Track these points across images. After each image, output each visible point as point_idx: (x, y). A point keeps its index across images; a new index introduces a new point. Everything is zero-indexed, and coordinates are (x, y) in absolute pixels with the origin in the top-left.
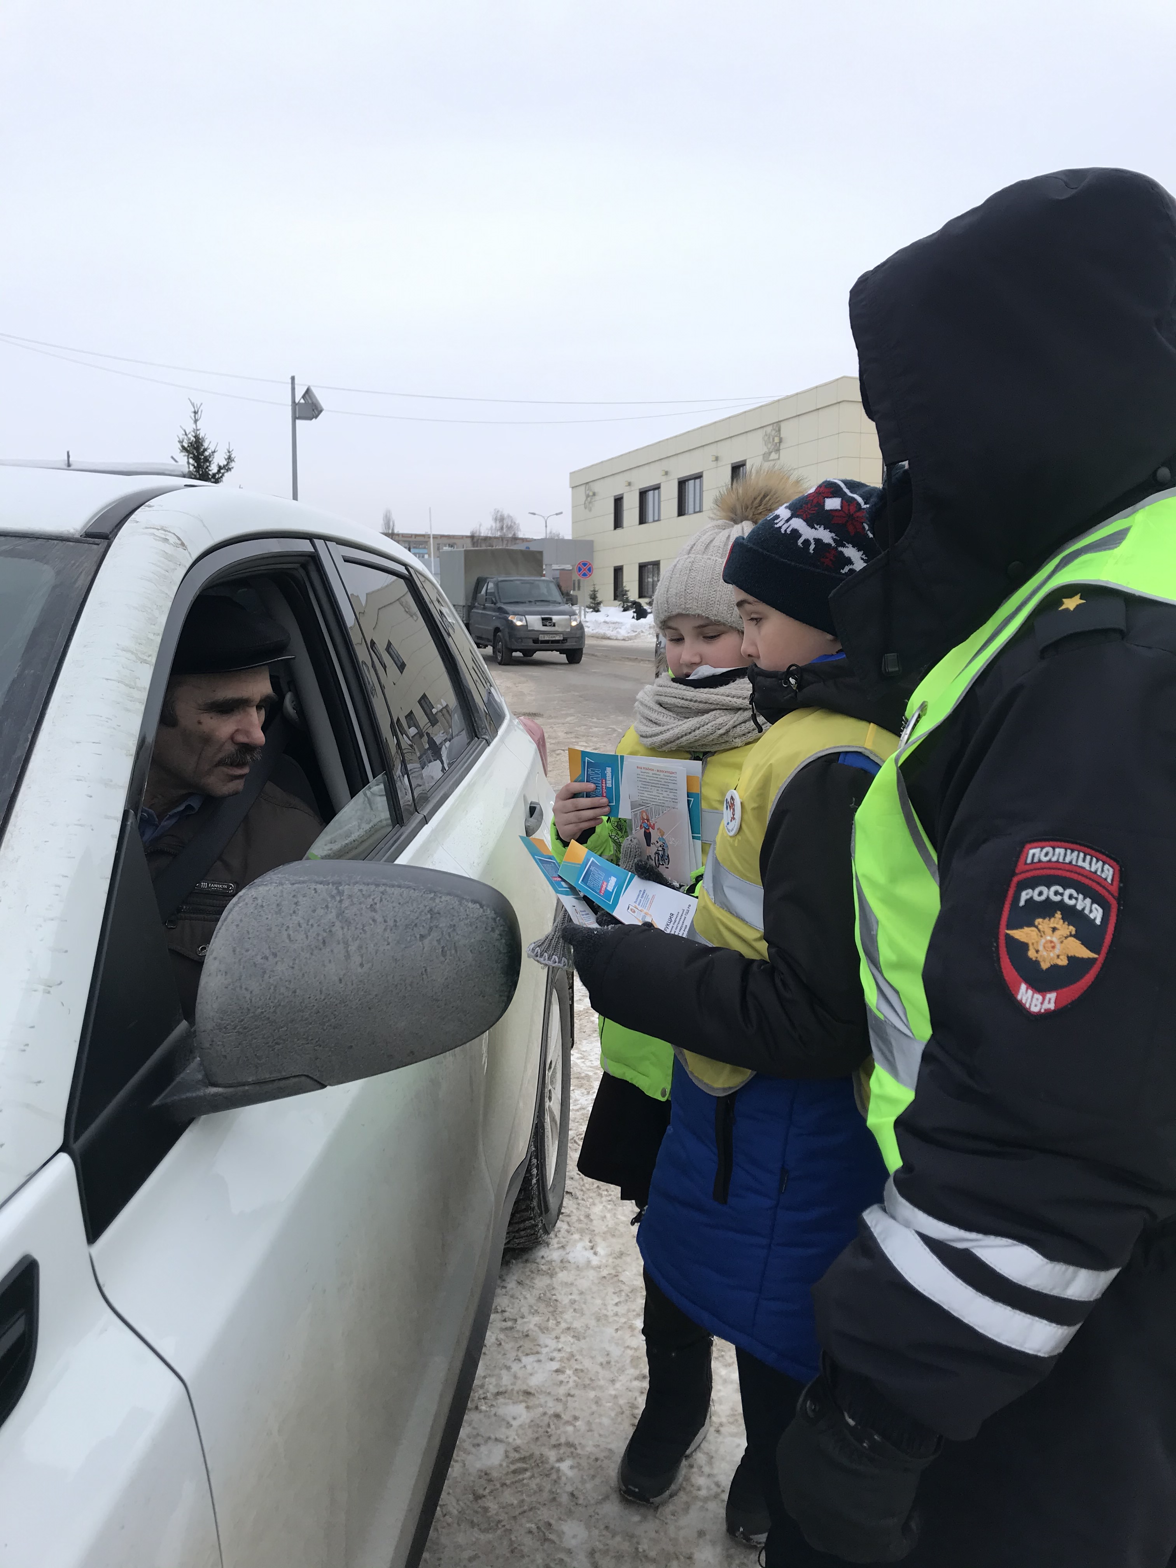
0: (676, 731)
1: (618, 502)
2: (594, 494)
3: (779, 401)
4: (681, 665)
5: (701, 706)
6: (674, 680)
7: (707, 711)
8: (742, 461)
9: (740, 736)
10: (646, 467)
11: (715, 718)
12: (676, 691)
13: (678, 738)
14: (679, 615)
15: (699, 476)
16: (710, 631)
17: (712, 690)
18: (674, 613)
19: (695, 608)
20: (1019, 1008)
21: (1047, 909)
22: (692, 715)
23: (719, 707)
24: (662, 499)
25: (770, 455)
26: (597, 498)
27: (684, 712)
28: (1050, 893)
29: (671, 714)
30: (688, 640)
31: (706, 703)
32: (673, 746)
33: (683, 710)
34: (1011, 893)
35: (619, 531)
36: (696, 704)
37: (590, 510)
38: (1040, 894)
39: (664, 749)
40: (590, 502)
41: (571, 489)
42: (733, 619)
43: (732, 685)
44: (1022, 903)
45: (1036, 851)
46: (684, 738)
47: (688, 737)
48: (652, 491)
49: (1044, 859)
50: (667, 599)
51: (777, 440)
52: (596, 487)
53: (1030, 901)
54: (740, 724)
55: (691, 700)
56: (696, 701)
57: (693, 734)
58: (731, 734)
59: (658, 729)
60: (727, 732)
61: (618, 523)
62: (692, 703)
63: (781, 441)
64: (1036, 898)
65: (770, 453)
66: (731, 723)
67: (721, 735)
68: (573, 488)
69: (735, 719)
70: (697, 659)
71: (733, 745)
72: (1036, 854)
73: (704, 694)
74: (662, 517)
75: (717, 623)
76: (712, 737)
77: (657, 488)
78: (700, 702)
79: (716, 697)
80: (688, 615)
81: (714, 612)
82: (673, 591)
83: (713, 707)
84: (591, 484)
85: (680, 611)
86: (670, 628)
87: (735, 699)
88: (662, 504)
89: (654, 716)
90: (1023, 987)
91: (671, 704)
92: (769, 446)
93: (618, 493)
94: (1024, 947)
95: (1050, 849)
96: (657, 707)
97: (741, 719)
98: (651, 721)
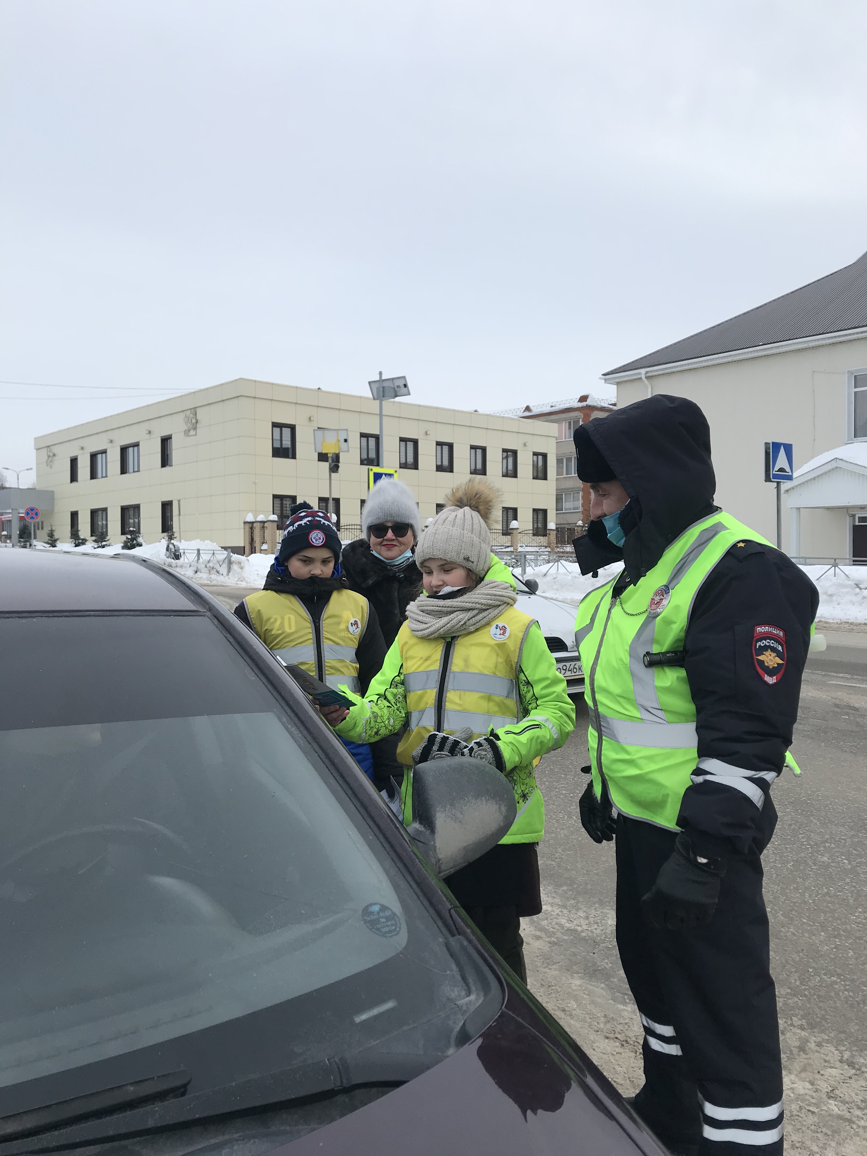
0: (437, 626)
1: (74, 462)
2: (54, 455)
3: (194, 392)
4: (432, 587)
5: (449, 609)
6: (428, 597)
7: (452, 612)
8: (169, 435)
9: (472, 625)
10: (96, 436)
11: (457, 616)
12: (433, 603)
13: (438, 631)
14: (430, 559)
15: (136, 445)
16: (447, 567)
17: (454, 600)
18: (427, 558)
19: (438, 554)
20: (766, 683)
21: (766, 648)
22: (443, 615)
23: (459, 609)
24: (108, 460)
25: (189, 432)
26: (56, 458)
27: (439, 614)
28: (765, 643)
29: (431, 616)
30: (435, 573)
31: (451, 607)
32: (436, 635)
33: (438, 613)
34: (754, 644)
35: (74, 484)
36: (446, 609)
37: (51, 467)
38: (763, 643)
39: (430, 637)
40: (51, 461)
41: (35, 451)
42: (460, 560)
43: (465, 596)
44: (757, 647)
45: (759, 628)
46: (442, 630)
47: (444, 628)
48: (100, 455)
49: (763, 631)
50: (423, 550)
51: (194, 421)
52: (55, 450)
53: (760, 646)
54: (472, 618)
55: (442, 607)
56: (445, 607)
57: (446, 626)
58: (467, 624)
59: (426, 626)
60: (465, 623)
61: (74, 478)
62: (444, 608)
63: (197, 422)
64: (762, 645)
65: (189, 431)
66: (467, 618)
67: (462, 625)
68: (37, 449)
69: (468, 615)
70: (441, 583)
71: (469, 631)
72: (759, 629)
73: (448, 602)
74: (108, 475)
75: (451, 563)
76: (457, 627)
77: (104, 452)
78: (448, 607)
79: (457, 603)
80: (435, 558)
81: (449, 557)
82: (426, 546)
83: (455, 609)
84: (51, 447)
85: (430, 556)
86: (426, 567)
87: (468, 604)
88: (108, 464)
89: (420, 618)
90: (766, 675)
91: (430, 610)
92: (189, 425)
93: (73, 454)
94: (762, 662)
95: (764, 627)
96: (422, 613)
97: (472, 615)
98: (419, 621)
